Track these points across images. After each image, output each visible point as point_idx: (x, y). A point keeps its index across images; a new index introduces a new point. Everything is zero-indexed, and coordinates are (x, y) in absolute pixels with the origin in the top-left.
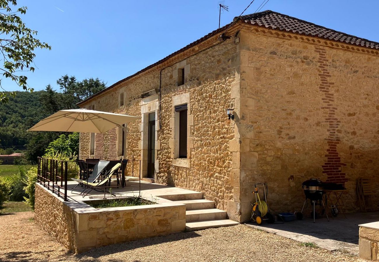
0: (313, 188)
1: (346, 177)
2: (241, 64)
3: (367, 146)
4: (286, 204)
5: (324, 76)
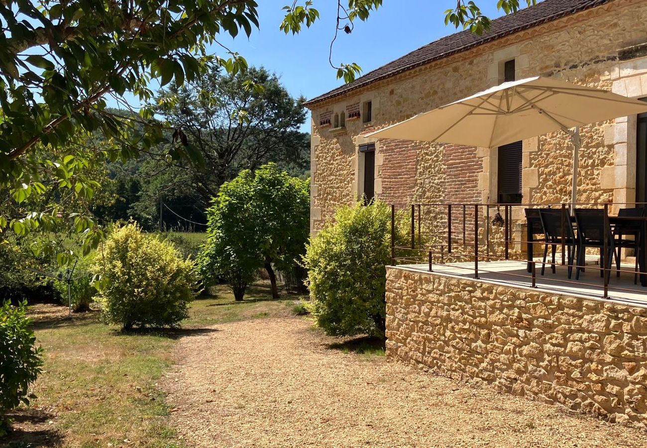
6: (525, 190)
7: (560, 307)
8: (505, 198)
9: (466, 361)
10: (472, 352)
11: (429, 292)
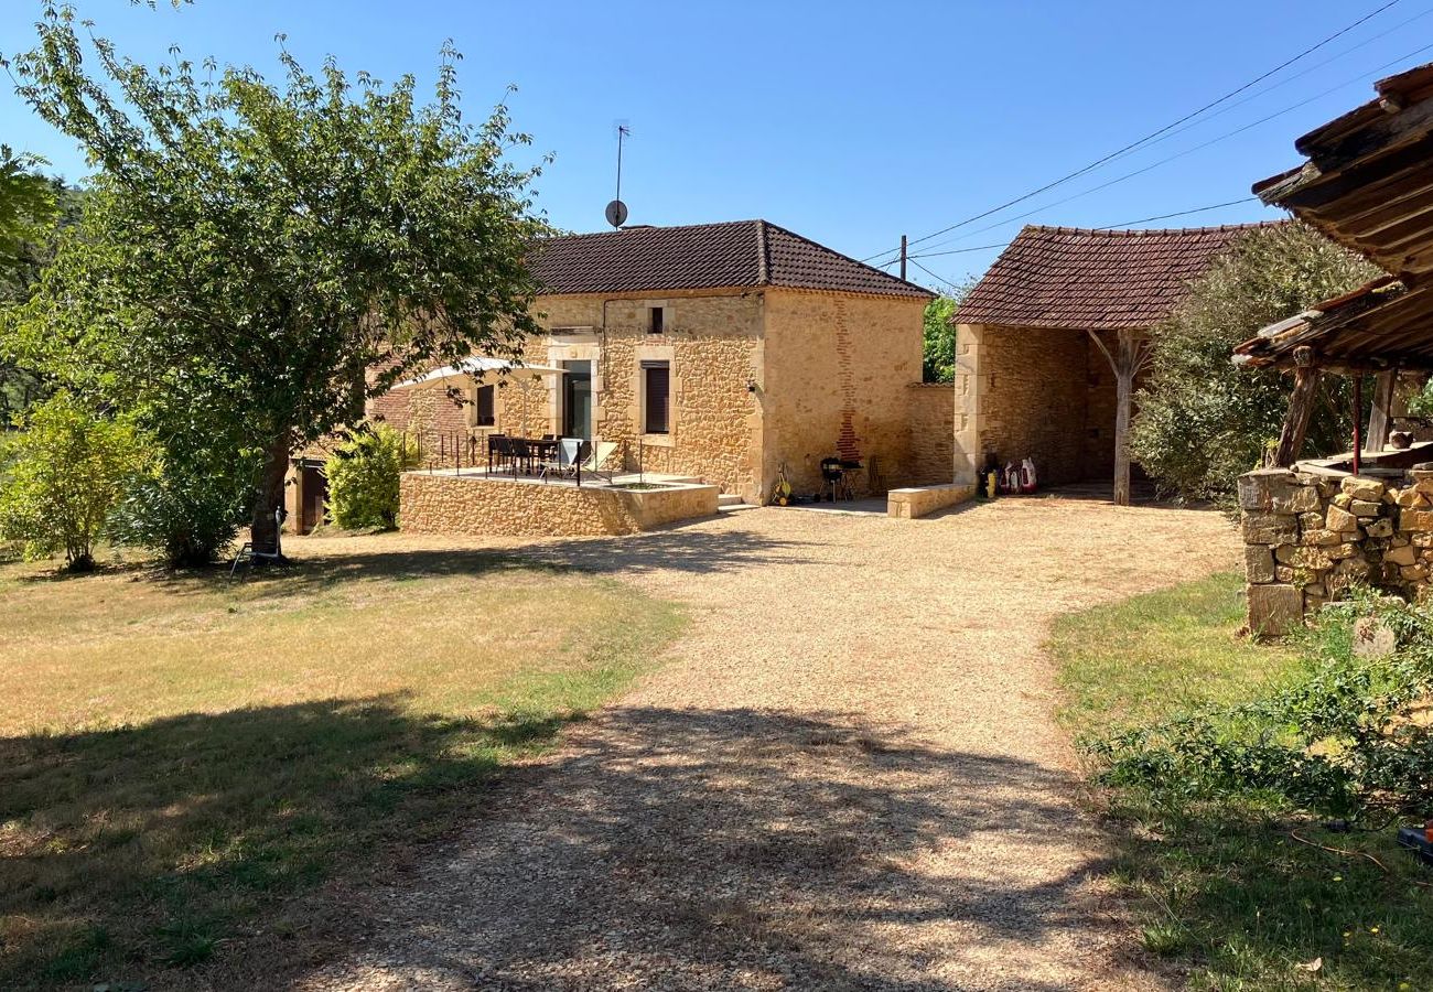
0: (833, 467)
1: (860, 454)
2: (765, 329)
3: (883, 416)
4: (802, 486)
5: (842, 334)
6: (496, 415)
7: (498, 487)
8: (483, 420)
9: (452, 523)
10: (456, 518)
11: (431, 486)
